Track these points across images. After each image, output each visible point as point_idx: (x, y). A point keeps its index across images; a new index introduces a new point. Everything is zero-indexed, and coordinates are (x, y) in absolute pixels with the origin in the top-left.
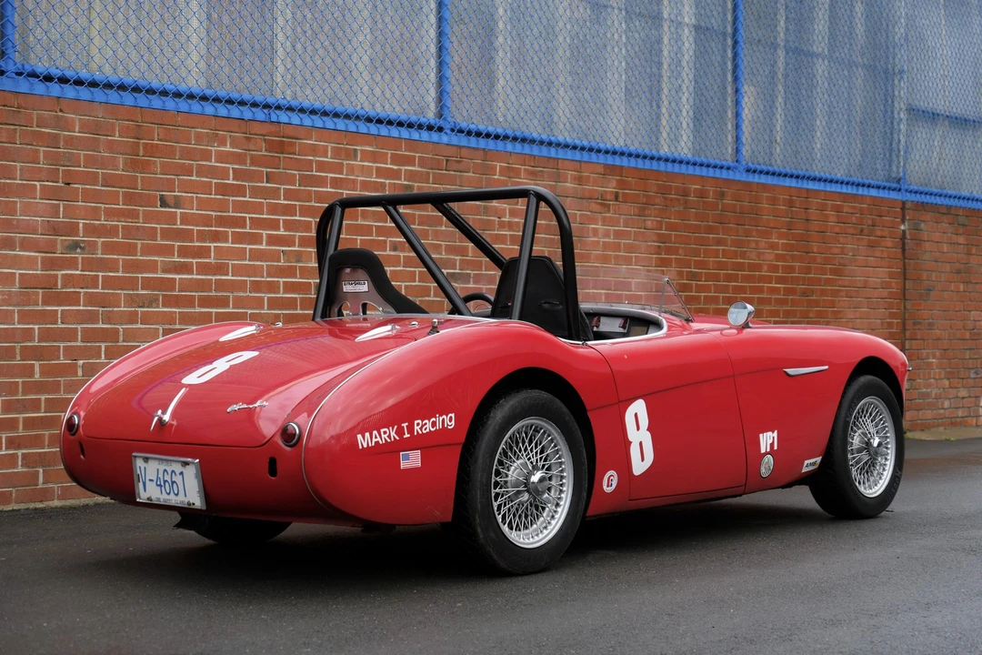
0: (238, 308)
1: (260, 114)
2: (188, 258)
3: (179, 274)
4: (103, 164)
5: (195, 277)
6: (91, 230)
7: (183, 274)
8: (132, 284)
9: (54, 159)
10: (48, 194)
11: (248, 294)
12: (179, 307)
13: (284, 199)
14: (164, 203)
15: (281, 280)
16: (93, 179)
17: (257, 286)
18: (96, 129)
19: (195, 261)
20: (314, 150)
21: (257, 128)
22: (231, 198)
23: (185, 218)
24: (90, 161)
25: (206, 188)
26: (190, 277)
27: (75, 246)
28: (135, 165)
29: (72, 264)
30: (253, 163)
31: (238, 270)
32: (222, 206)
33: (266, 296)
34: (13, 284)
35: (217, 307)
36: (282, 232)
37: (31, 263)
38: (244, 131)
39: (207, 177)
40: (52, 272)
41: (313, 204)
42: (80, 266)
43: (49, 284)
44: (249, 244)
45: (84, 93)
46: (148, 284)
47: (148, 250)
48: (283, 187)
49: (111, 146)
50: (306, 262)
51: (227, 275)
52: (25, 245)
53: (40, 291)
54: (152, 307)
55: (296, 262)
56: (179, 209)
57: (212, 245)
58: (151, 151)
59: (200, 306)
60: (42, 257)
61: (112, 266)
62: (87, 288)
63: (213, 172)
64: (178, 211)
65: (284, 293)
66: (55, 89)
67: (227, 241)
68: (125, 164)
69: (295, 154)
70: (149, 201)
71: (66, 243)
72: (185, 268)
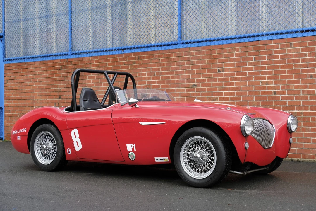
0: (244, 100)
1: (251, 39)
2: (227, 86)
3: (224, 91)
4: (201, 63)
5: (229, 91)
6: (199, 81)
7: (225, 91)
8: (210, 94)
9: (188, 63)
10: (187, 72)
11: (248, 96)
12: (224, 101)
13: (261, 65)
14: (219, 71)
15: (260, 91)
16: (199, 67)
17: (250, 93)
18: (199, 54)
19: (229, 87)
20: (273, 47)
21: (250, 44)
22: (241, 67)
23: (226, 75)
24: (198, 63)
25: (233, 65)
26: (228, 92)
27: (194, 85)
28: (210, 62)
29: (193, 90)
30: (248, 55)
31: (243, 89)
32: (238, 70)
33: (254, 96)
34: (179, 96)
35: (237, 100)
36: (260, 75)
37: (183, 90)
38: (245, 46)
39: (232, 62)
40: (188, 93)
41: (273, 65)
42: (195, 90)
43: (187, 95)
44: (248, 80)
45: (197, 45)
46: (214, 94)
47: (214, 85)
48: (260, 61)
49: (203, 58)
50: (270, 84)
51: (240, 90)
52: (182, 86)
53: (186, 97)
54: (216, 101)
55: (266, 85)
56: (224, 72)
57: (235, 82)
58: (215, 57)
59: (231, 100)
60: (186, 89)
61: (204, 90)
62: (197, 96)
63: (234, 60)
64: (224, 73)
65: (261, 95)
66: (189, 45)
67: (240, 80)
68: (208, 62)
69: (265, 50)
70: (214, 71)
71: (192, 85)
72: (226, 89)
